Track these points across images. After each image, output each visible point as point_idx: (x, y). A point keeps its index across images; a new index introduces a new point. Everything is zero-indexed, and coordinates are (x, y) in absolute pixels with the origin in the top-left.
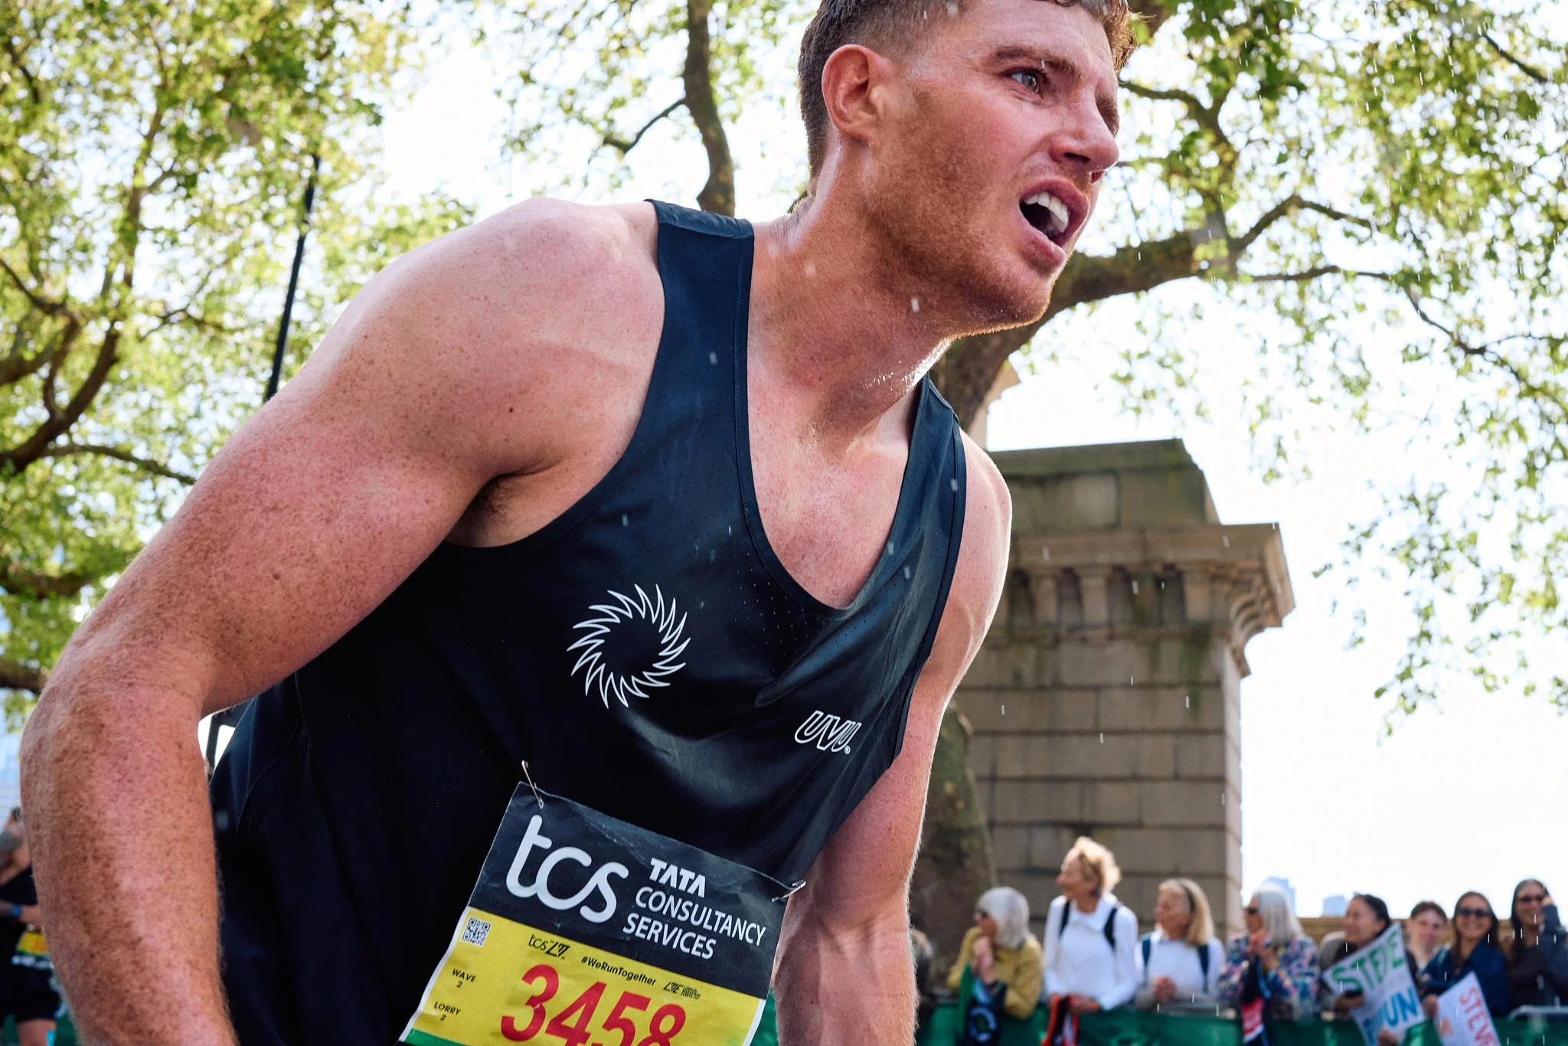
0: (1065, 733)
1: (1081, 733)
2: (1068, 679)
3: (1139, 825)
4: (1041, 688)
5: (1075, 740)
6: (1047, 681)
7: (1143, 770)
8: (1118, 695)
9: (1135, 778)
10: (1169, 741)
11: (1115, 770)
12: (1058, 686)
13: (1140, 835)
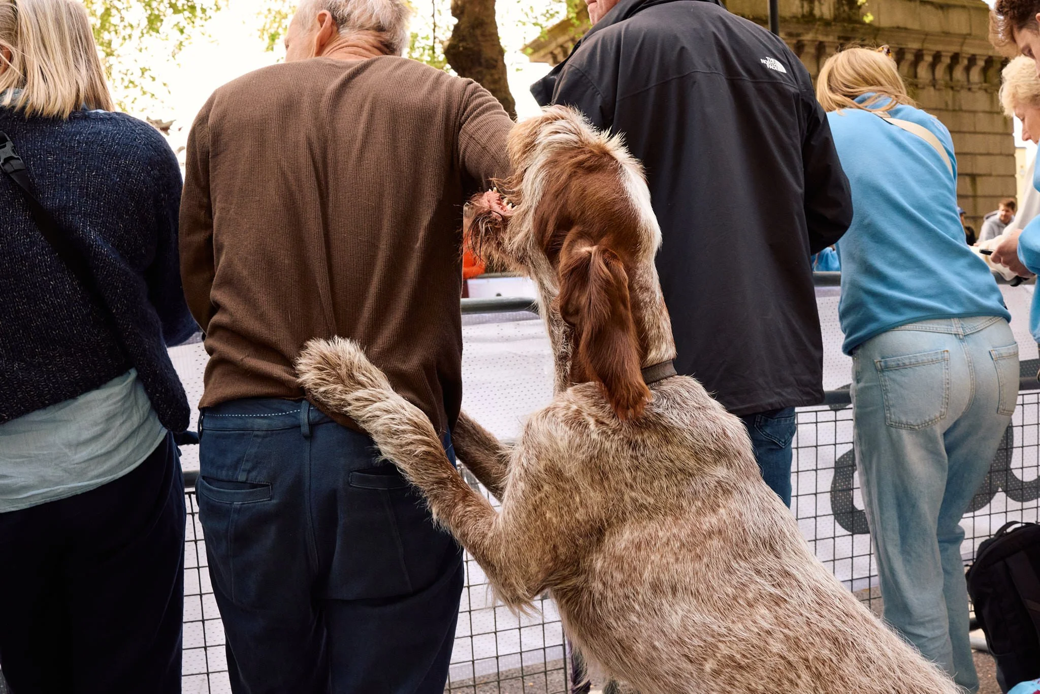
0: (964, 132)
1: (970, 133)
2: (964, 108)
3: (990, 175)
4: (954, 110)
5: (968, 136)
6: (957, 108)
7: (991, 151)
8: (981, 115)
9: (988, 154)
10: (998, 138)
11: (982, 151)
12: (961, 110)
13: (991, 179)
